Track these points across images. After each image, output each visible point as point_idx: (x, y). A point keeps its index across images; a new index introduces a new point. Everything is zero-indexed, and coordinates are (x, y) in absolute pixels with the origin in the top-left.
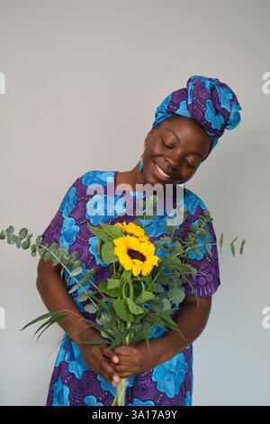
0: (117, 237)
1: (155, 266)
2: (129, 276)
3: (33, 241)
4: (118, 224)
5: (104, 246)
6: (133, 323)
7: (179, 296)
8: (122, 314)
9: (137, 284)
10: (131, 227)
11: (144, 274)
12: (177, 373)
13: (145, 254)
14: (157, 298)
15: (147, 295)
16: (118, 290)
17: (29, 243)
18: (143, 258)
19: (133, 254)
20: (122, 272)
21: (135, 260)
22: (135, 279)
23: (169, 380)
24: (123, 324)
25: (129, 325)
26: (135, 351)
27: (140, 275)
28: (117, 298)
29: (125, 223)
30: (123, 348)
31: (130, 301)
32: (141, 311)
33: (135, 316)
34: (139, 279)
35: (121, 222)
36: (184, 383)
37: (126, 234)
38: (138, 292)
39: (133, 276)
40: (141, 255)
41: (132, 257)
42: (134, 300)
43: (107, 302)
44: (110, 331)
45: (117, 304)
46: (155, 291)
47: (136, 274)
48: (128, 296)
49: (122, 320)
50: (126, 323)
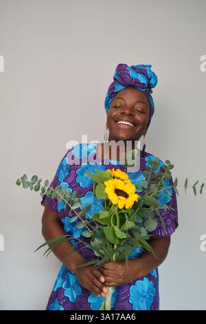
0: (107, 180)
1: (135, 202)
2: (116, 209)
3: (42, 184)
4: (109, 171)
5: (97, 186)
6: (118, 245)
7: (153, 225)
8: (110, 238)
9: (122, 216)
10: (118, 173)
11: (127, 207)
12: (148, 296)
13: (128, 193)
14: (137, 227)
15: (129, 224)
16: (108, 219)
17: (39, 186)
18: (126, 196)
19: (119, 192)
20: (110, 206)
21: (120, 197)
22: (120, 212)
23: (142, 302)
24: (111, 246)
25: (115, 247)
26: (120, 266)
27: (124, 208)
28: (106, 226)
29: (113, 170)
30: (110, 264)
31: (117, 229)
32: (125, 236)
33: (120, 240)
34: (123, 211)
35: (111, 169)
36: (153, 304)
37: (114, 178)
38: (122, 222)
39: (119, 210)
40: (125, 193)
41: (118, 195)
42: (120, 228)
43: (99, 229)
44: (101, 251)
45: (107, 230)
46: (136, 221)
47: (121, 207)
48: (115, 225)
49: (110, 243)
50: (113, 245)
